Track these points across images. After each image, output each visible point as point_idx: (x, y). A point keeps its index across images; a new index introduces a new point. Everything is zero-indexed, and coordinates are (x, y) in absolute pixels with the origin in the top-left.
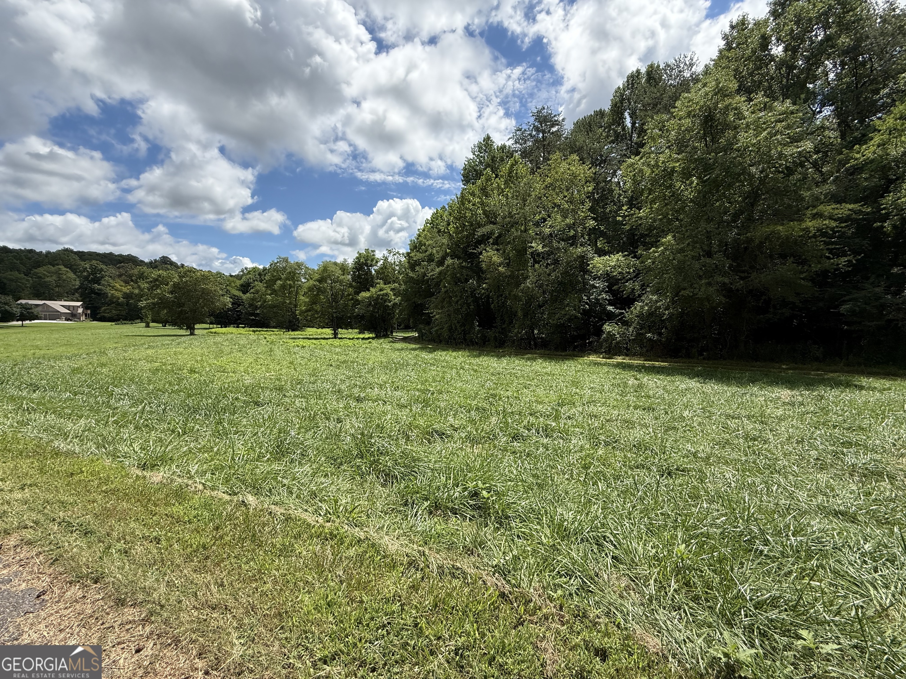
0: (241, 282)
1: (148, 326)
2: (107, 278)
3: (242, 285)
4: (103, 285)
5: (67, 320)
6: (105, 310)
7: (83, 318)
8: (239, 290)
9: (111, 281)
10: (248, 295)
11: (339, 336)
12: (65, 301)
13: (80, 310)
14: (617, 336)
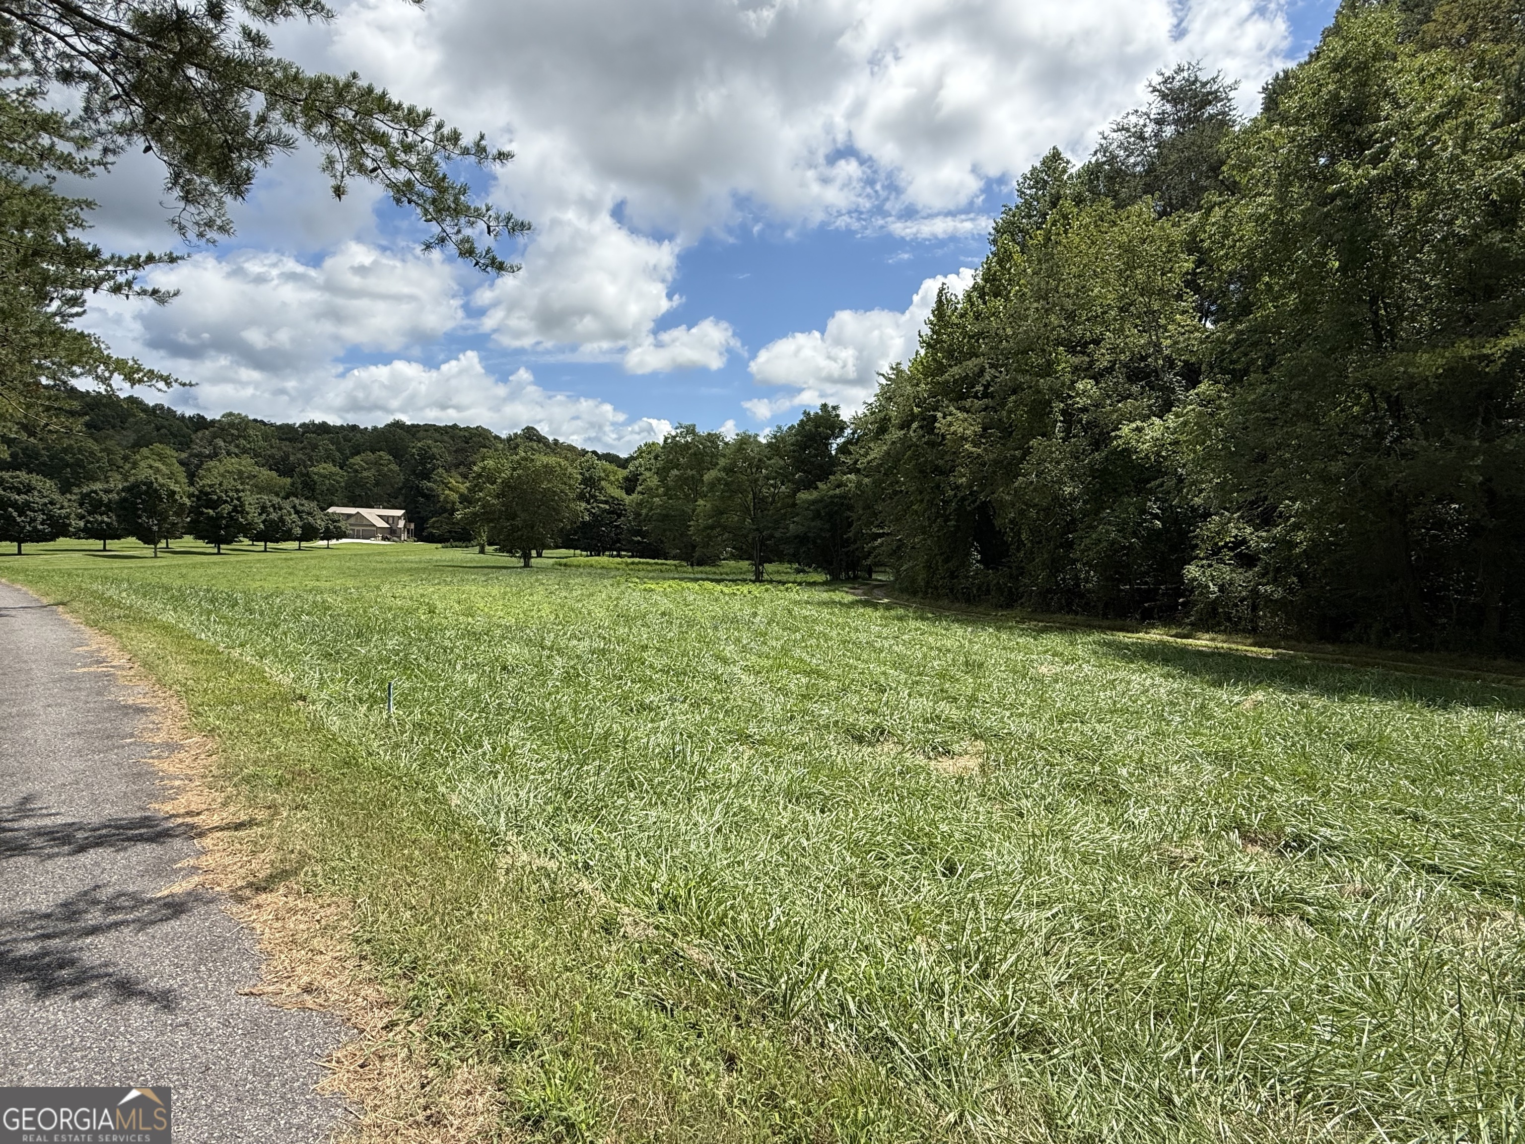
0: (625, 472)
1: (482, 551)
2: (440, 470)
3: (626, 479)
4: (435, 482)
5: (384, 539)
6: (434, 522)
7: (404, 536)
8: (622, 488)
9: (445, 475)
10: (634, 496)
11: (766, 577)
12: (384, 508)
13: (401, 524)
14: (1213, 588)
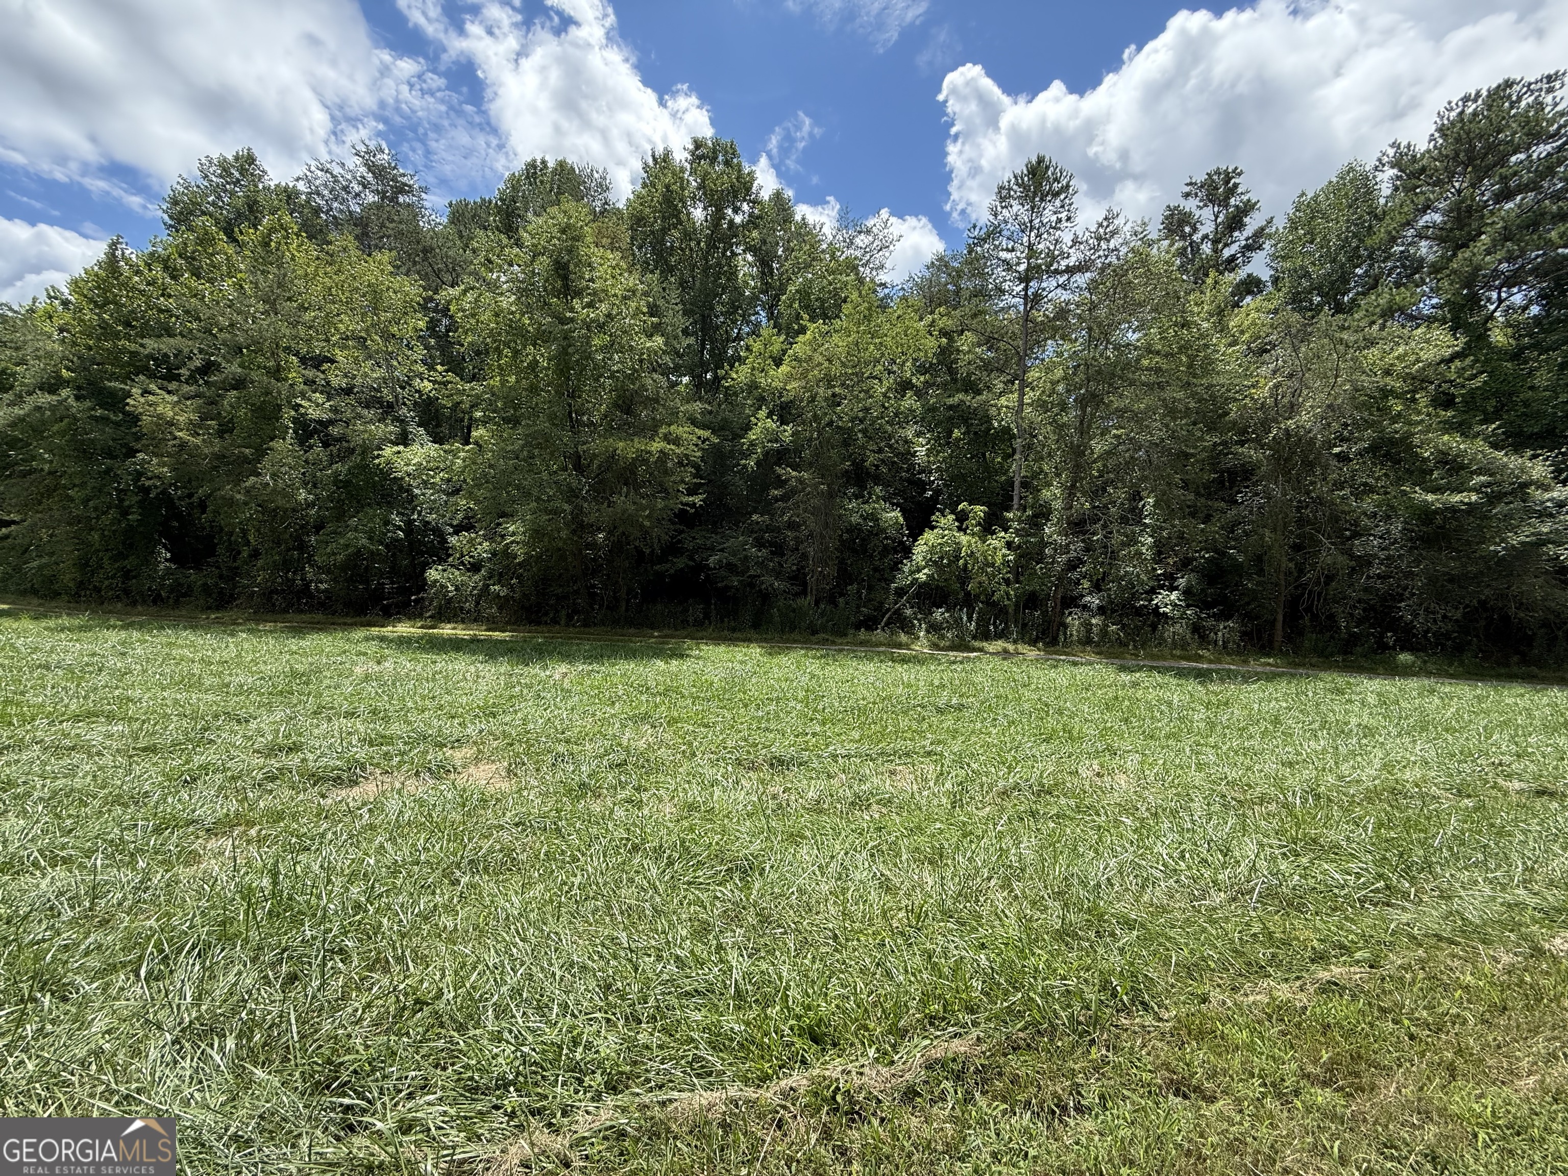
14: (451, 588)
